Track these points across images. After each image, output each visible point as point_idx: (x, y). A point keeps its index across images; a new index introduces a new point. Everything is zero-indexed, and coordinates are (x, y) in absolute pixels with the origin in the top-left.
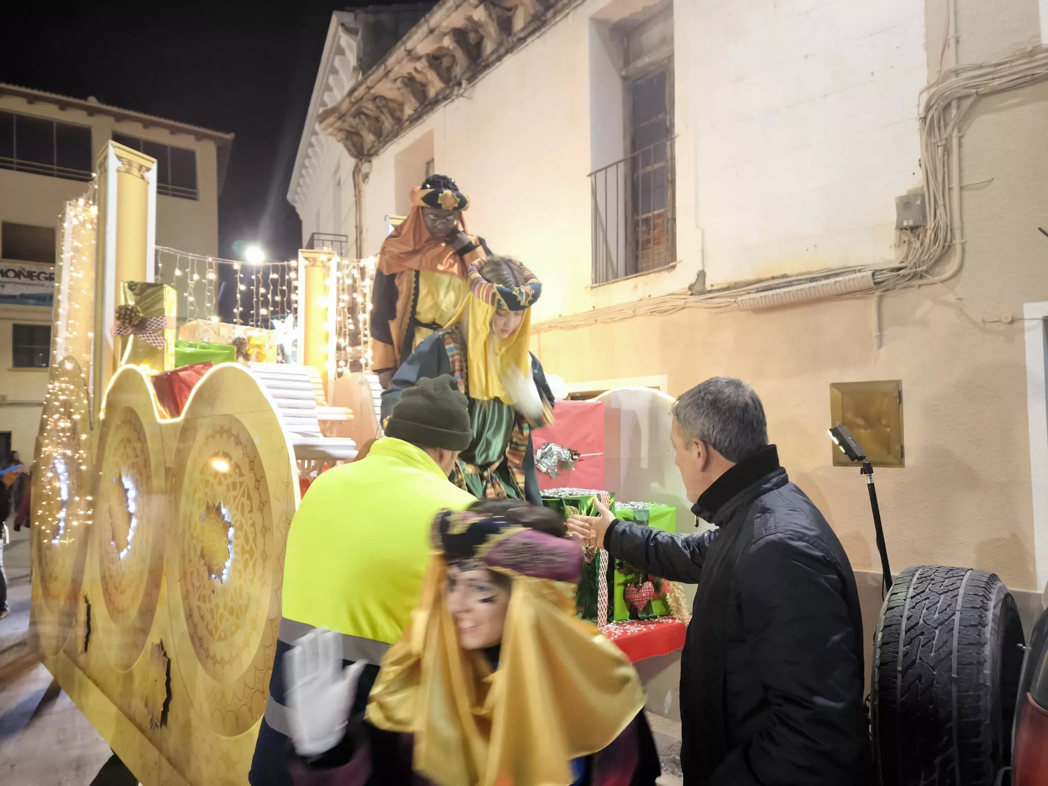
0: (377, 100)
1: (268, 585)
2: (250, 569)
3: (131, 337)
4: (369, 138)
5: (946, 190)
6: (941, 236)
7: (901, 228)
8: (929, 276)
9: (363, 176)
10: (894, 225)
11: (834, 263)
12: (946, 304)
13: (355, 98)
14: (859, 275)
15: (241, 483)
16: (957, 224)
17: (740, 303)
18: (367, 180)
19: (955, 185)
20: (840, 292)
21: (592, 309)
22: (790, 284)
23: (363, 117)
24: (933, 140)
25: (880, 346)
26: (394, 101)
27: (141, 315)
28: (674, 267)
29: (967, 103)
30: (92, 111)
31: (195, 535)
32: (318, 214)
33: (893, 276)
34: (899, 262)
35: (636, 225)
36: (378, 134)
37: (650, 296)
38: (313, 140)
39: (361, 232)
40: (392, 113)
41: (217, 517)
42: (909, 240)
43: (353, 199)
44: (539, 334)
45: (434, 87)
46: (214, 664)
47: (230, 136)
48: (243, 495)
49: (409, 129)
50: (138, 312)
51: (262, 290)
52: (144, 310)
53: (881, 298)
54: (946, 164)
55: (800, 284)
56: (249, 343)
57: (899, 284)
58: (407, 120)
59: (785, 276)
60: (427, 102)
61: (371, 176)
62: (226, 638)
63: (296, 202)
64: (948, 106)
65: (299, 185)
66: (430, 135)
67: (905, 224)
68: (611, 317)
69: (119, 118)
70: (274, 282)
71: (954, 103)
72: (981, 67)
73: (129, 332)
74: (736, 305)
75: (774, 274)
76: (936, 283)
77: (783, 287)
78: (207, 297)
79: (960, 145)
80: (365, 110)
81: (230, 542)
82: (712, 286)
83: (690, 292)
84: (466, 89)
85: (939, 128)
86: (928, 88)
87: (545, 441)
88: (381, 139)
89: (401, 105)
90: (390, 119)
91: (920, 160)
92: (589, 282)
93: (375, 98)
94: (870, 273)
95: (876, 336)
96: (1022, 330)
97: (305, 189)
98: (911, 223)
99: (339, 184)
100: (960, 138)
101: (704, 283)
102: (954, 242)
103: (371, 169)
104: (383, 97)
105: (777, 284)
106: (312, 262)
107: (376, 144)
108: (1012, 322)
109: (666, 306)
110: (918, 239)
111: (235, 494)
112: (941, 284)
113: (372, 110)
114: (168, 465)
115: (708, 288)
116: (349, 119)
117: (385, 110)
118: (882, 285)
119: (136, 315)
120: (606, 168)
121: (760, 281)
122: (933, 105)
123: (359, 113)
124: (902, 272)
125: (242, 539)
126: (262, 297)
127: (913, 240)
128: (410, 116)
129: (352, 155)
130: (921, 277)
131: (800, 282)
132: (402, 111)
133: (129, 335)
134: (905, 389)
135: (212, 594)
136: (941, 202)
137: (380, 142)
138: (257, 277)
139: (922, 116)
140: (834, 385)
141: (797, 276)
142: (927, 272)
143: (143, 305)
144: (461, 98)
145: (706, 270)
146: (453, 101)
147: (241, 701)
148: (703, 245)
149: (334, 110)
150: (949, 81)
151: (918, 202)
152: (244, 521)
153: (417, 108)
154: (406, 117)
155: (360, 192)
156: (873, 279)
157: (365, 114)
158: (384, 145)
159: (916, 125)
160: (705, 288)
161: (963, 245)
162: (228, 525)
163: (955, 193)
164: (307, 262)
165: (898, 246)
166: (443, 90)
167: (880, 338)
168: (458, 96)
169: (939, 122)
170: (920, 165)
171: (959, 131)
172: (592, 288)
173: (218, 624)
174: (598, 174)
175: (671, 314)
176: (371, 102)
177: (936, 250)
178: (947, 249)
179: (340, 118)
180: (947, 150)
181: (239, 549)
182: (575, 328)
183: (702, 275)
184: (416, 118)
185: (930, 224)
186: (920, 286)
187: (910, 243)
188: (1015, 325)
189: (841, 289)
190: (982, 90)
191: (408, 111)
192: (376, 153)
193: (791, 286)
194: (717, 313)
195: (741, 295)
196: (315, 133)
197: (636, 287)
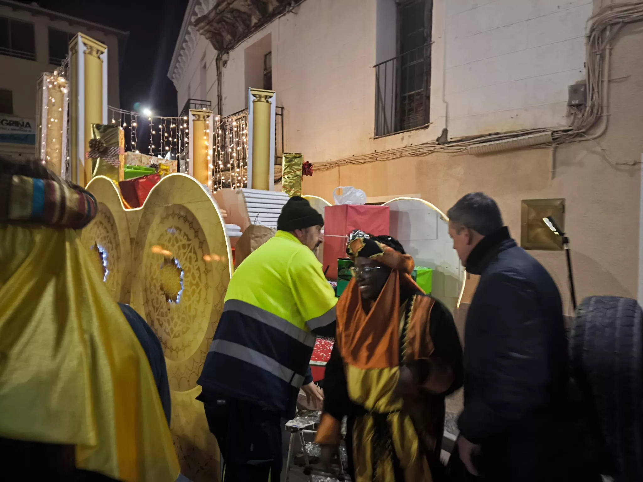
0: (234, 13)
1: (210, 303)
2: (196, 294)
3: (98, 159)
4: (228, 37)
5: (600, 82)
6: (595, 111)
7: (571, 105)
8: (586, 136)
9: (223, 62)
10: (566, 104)
11: (528, 126)
12: (594, 152)
13: (219, 10)
14: (543, 133)
15: (189, 245)
16: (605, 103)
17: (469, 150)
18: (225, 65)
19: (606, 79)
20: (531, 144)
21: (374, 152)
22: (500, 138)
23: (224, 23)
24: (594, 51)
25: (553, 177)
26: (244, 13)
27: (105, 145)
28: (428, 127)
29: (617, 27)
30: (35, 13)
31: (155, 277)
32: (189, 88)
33: (564, 135)
34: (568, 126)
35: (403, 99)
36: (234, 35)
37: (411, 144)
38: (187, 37)
39: (221, 99)
40: (244, 22)
41: (172, 265)
42: (575, 113)
43: (216, 77)
44: (339, 167)
45: (272, 5)
46: (171, 352)
47: (127, 33)
48: (190, 252)
49: (255, 33)
50: (102, 143)
51: (166, 135)
52: (106, 142)
53: (556, 148)
54: (601, 66)
55: (506, 139)
56: (160, 168)
57: (567, 140)
58: (254, 26)
59: (497, 133)
60: (267, 15)
61: (229, 62)
62: (179, 335)
63: (173, 78)
64: (604, 30)
65: (176, 67)
66: (269, 36)
67: (573, 103)
68: (386, 157)
69: (53, 18)
70: (174, 130)
71: (609, 28)
72: (626, 5)
73: (97, 156)
74: (466, 151)
75: (491, 132)
76: (589, 140)
77: (496, 140)
78: (132, 138)
79: (610, 54)
80: (225, 19)
81: (182, 280)
82: (451, 139)
83: (437, 143)
84: (294, 8)
85: (598, 43)
86: (592, 18)
87: (354, 229)
88: (236, 39)
89: (250, 16)
90: (242, 26)
91: (585, 63)
92: (373, 135)
93: (232, 11)
94: (550, 133)
95: (551, 172)
96: (639, 170)
97: (180, 71)
98: (577, 102)
99: (205, 67)
100: (611, 50)
101: (446, 137)
102: (602, 115)
103: (228, 58)
104: (238, 11)
105: (492, 138)
106: (198, 118)
107: (232, 42)
108: (634, 165)
109: (422, 151)
110: (581, 112)
111: (185, 251)
112: (592, 140)
113: (229, 19)
114: (132, 237)
115: (449, 140)
116: (215, 24)
117: (239, 19)
118: (557, 140)
119: (102, 145)
120: (386, 62)
121: (482, 136)
122: (596, 28)
123: (221, 21)
124: (570, 133)
125: (190, 278)
126: (166, 139)
127: (577, 112)
128: (256, 24)
129: (216, 48)
130: (581, 136)
131: (506, 137)
132: (250, 21)
133: (97, 158)
134: (567, 204)
135: (168, 311)
136: (596, 90)
137: (235, 41)
138: (163, 126)
139: (588, 35)
140: (524, 201)
141: (505, 133)
142: (584, 133)
143: (105, 140)
144: (291, 13)
145: (448, 129)
146: (284, 15)
147: (191, 371)
148: (447, 113)
149: (204, 18)
150: (606, 13)
151: (582, 90)
152: (191, 266)
153: (260, 19)
154: (253, 24)
155: (220, 73)
156: (552, 136)
157: (225, 21)
158: (238, 42)
159: (584, 40)
160: (447, 140)
161: (608, 116)
162: (179, 270)
163: (605, 84)
164: (194, 118)
165: (568, 116)
166: (277, 7)
167: (554, 173)
168: (288, 12)
169: (598, 39)
170: (585, 66)
171: (610, 46)
172: (374, 139)
173: (174, 328)
174: (380, 66)
175: (424, 156)
176: (230, 14)
177: (592, 119)
178: (598, 119)
179: (208, 24)
180: (602, 57)
181: (188, 283)
182: (363, 163)
183: (445, 132)
184: (260, 26)
185: (589, 103)
186: (580, 141)
187: (576, 114)
188: (636, 167)
189: (532, 142)
190: (626, 20)
191: (254, 20)
192: (232, 48)
193: (501, 140)
194: (453, 156)
195: (469, 145)
196: (188, 33)
197: (403, 139)
